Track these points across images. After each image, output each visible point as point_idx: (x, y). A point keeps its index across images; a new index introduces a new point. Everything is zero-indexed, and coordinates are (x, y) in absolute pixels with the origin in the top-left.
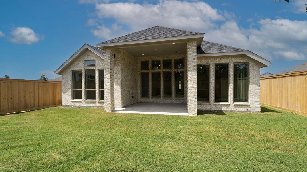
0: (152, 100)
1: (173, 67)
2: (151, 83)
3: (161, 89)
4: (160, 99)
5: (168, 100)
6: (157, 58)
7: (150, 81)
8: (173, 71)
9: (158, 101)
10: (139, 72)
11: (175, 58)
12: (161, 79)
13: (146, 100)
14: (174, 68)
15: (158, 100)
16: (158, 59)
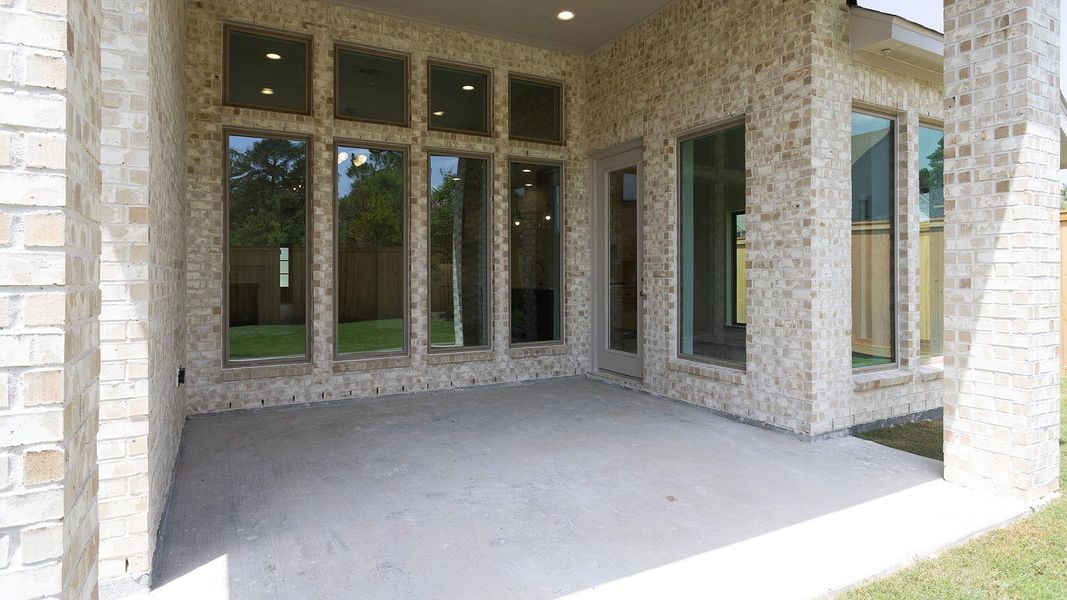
0: (340, 379)
1: (499, 128)
2: (328, 236)
3: (415, 284)
4: (408, 366)
5: (464, 368)
6: (386, 29)
7: (318, 211)
8: (500, 157)
9: (390, 380)
10: (205, 117)
11: (515, 69)
12: (415, 208)
13: (280, 383)
14: (505, 136)
15: (392, 374)
16: (395, 44)
